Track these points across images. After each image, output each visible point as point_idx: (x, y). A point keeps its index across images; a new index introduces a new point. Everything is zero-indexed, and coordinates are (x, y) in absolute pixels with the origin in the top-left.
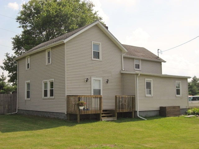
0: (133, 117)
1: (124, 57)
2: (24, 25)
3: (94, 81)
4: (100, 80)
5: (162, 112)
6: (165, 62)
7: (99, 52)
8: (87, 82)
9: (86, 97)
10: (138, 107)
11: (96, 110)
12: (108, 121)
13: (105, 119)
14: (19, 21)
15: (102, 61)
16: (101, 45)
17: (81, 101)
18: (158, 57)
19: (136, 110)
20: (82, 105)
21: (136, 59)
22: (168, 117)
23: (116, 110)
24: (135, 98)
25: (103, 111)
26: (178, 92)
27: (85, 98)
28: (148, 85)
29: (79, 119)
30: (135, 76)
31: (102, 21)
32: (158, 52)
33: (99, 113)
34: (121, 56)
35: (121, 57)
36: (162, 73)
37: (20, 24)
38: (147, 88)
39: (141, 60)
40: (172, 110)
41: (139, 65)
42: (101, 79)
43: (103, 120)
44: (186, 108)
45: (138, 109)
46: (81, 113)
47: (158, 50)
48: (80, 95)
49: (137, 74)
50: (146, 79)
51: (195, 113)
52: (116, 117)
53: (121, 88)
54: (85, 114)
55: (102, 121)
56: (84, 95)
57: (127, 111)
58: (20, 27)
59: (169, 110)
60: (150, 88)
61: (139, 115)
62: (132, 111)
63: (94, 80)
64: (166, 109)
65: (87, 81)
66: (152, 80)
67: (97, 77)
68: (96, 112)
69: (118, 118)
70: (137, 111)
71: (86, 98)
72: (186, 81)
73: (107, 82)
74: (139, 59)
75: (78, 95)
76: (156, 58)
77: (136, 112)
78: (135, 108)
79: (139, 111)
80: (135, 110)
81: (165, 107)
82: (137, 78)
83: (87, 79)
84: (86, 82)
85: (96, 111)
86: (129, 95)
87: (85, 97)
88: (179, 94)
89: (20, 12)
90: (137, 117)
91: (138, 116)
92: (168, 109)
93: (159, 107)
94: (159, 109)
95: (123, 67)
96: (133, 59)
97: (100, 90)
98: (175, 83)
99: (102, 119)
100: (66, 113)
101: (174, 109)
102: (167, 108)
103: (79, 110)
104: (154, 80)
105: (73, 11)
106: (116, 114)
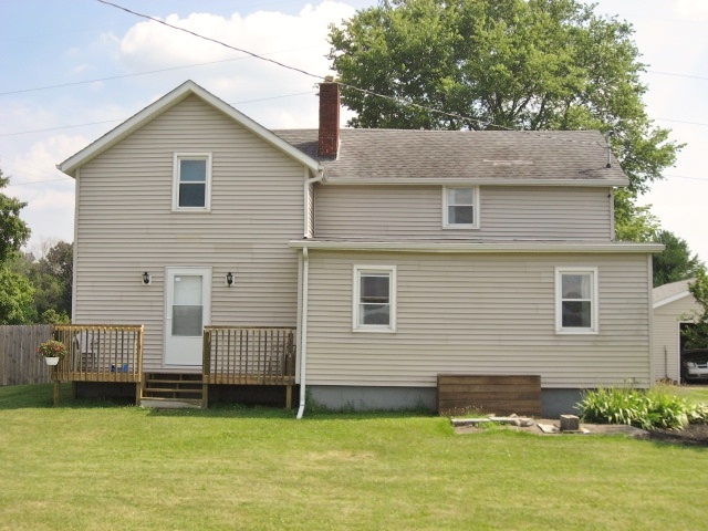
0: (288, 404)
3: (178, 279)
4: (201, 277)
7: (203, 185)
8: (149, 284)
10: (303, 372)
15: (212, 212)
16: (210, 158)
18: (608, 166)
19: (297, 382)
21: (457, 186)
24: (294, 336)
33: (130, 381)
34: (303, 186)
38: (362, 301)
41: (471, 207)
42: (206, 273)
45: (304, 377)
50: (356, 267)
52: (205, 399)
57: (254, 382)
59: (461, 389)
60: (385, 301)
62: (279, 384)
63: (176, 276)
65: (146, 281)
66: (393, 268)
67: (190, 267)
69: (210, 404)
72: (642, 264)
73: (229, 282)
74: (470, 186)
79: (308, 386)
80: (294, 380)
82: (307, 263)
83: (146, 273)
84: (144, 283)
88: (589, 324)
91: (301, 402)
93: (435, 374)
94: (434, 385)
97: (200, 309)
98: (547, 275)
99: (143, 402)
101: (496, 389)
106: (205, 390)
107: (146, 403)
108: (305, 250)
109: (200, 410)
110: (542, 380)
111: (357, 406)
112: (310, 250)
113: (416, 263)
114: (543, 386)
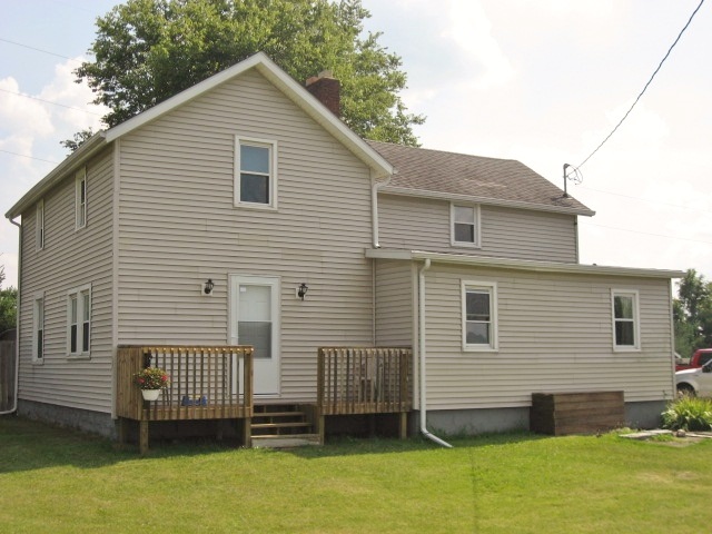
0: (404, 434)
1: (380, 195)
2: (109, 93)
3: (243, 290)
4: (269, 287)
5: (541, 417)
6: (590, 213)
7: (267, 177)
8: (211, 294)
9: (179, 352)
10: (424, 396)
11: (223, 405)
12: (278, 449)
13: (265, 443)
14: (85, 79)
15: (280, 211)
16: (275, 146)
17: (152, 367)
18: (566, 195)
19: (416, 407)
20: (149, 383)
21: (460, 205)
22: (563, 434)
23: (321, 406)
24: (411, 356)
25: (258, 408)
26: (624, 334)
27: (172, 358)
28: (478, 306)
29: (144, 440)
30: (414, 269)
31: (399, 68)
32: (565, 177)
33: (240, 416)
34: (371, 190)
35: (371, 196)
36: (577, 258)
37: (94, 91)
38: (468, 318)
39: (479, 209)
40: (581, 407)
41: (472, 226)
42: (275, 283)
43: (257, 445)
44: (662, 398)
45: (424, 402)
46: (155, 416)
47: (566, 166)
48: (149, 346)
49: (421, 262)
50: (464, 282)
51: (685, 421)
52: (322, 433)
53: (370, 317)
54: (171, 422)
55: (250, 446)
56: (178, 347)
57: (373, 411)
58: (96, 102)
59: (570, 407)
60: (488, 319)
61: (427, 427)
62: (396, 410)
63: (241, 286)
64: (553, 405)
65: (207, 291)
66: (494, 284)
67: (256, 275)
68: (223, 414)
69: (328, 438)
70: (419, 412)
71: (176, 355)
72: (665, 288)
73: (301, 294)
74: (471, 205)
75: (143, 346)
76: (554, 199)
77: (413, 415)
78: (411, 399)
79: (427, 412)
80: (411, 406)
81: (551, 397)
82: (422, 277)
83: (210, 281)
84: (203, 293)
85: (223, 410)
86: (382, 347)
87: (172, 353)
88: (631, 342)
89: (92, 47)
90: (421, 433)
91: (424, 430)
92: (562, 403)
93: (529, 393)
94: (529, 405)
95: (376, 235)
96: (446, 203)
97: (268, 327)
98: (608, 296)
99: (254, 442)
100: (113, 416)
101: (592, 405)
102: (556, 400)
103: (146, 404)
104: (503, 285)
105: (273, 36)
106: (321, 423)
107: (259, 442)
108: (428, 262)
109: (319, 447)
110: (625, 395)
111: (469, 431)
112: (433, 263)
113: (512, 280)
114: (626, 400)
